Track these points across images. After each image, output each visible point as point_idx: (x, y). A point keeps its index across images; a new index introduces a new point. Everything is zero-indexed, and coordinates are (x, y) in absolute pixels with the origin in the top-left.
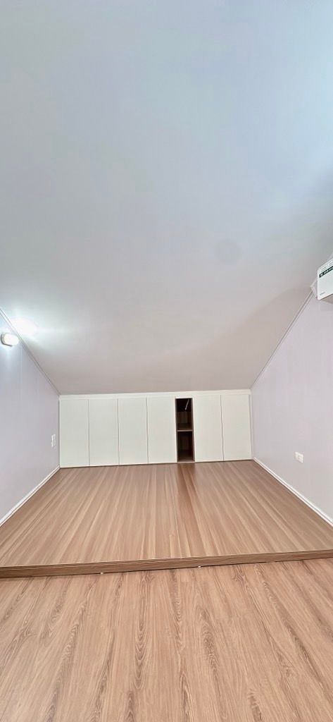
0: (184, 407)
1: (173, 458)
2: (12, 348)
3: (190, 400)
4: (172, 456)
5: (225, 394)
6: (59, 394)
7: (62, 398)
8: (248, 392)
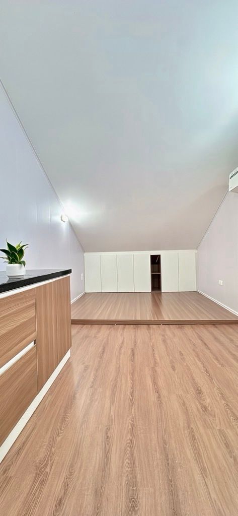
0: (155, 261)
1: (149, 289)
2: (65, 223)
3: (159, 256)
4: (148, 288)
5: (180, 252)
6: (85, 252)
7: (86, 254)
8: (195, 251)
